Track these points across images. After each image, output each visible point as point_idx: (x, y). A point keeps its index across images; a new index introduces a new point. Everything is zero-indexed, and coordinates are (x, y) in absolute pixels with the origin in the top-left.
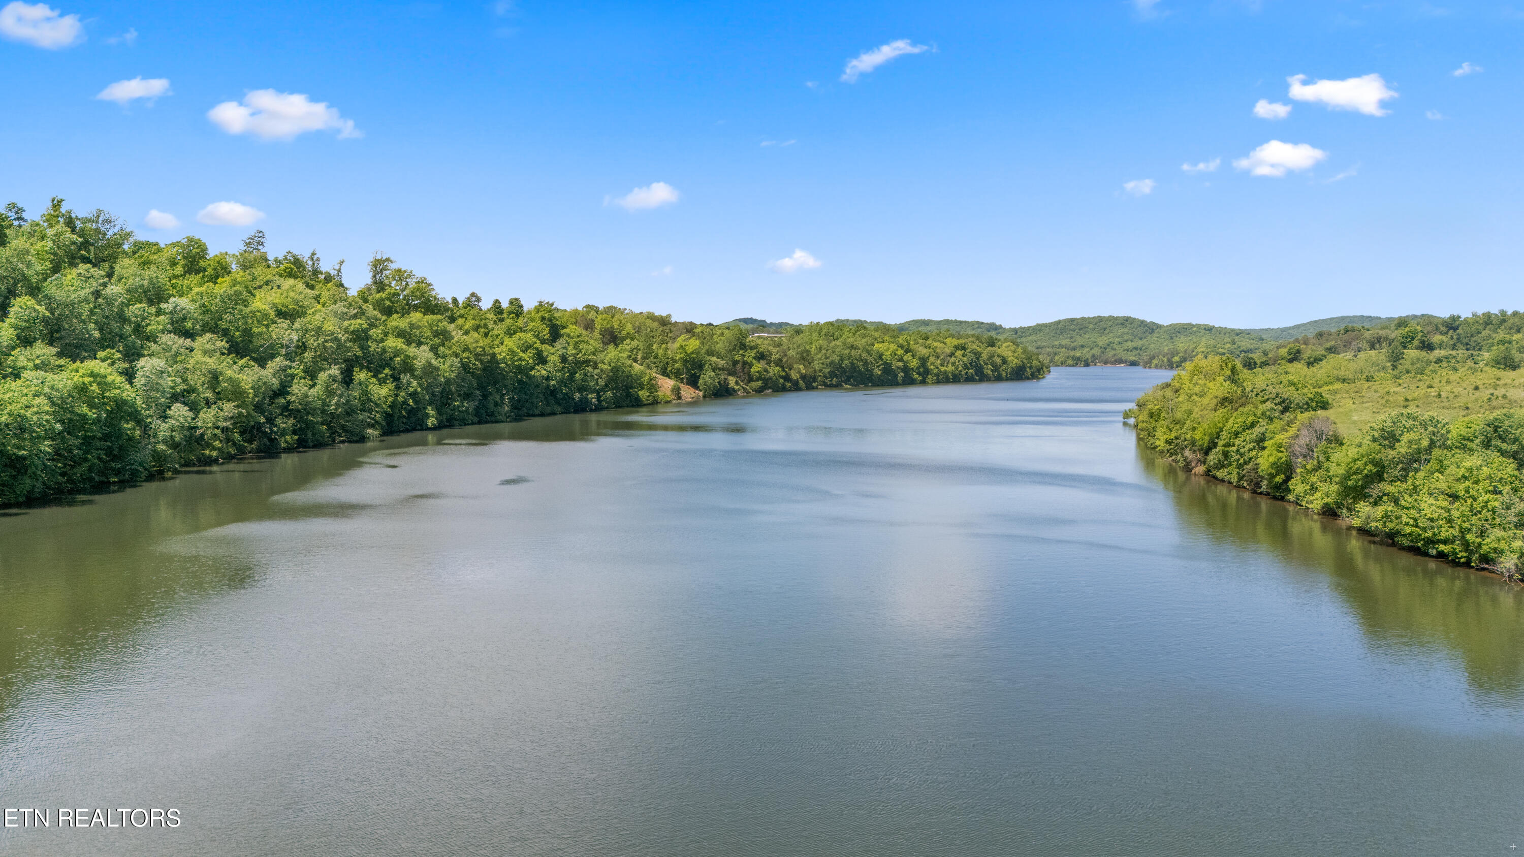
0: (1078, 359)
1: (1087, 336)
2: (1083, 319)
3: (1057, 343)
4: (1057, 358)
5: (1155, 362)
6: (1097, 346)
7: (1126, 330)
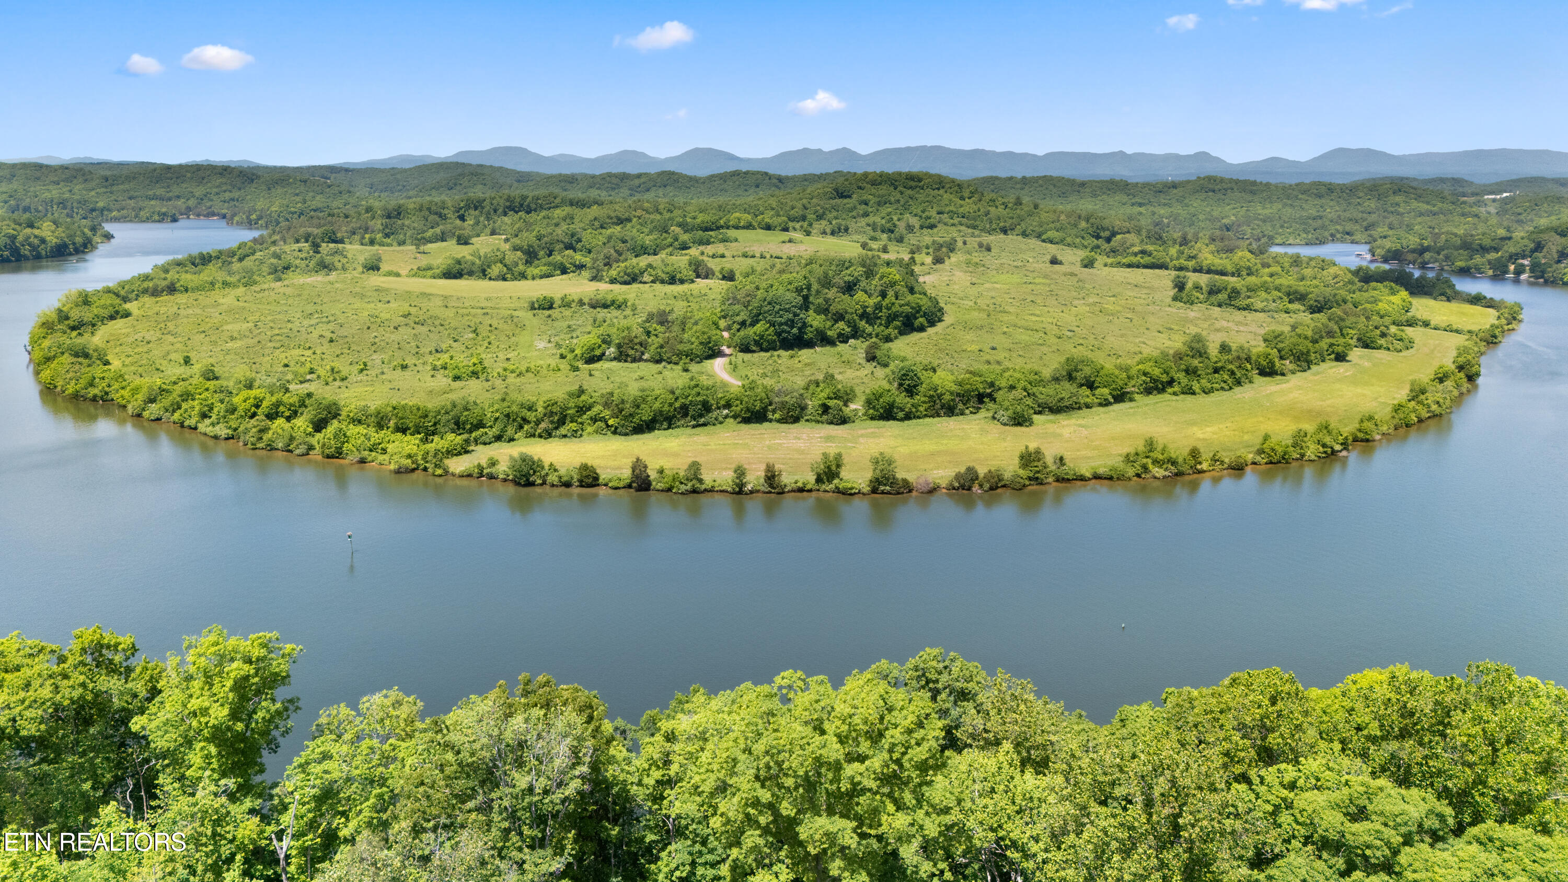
0: (164, 214)
1: (184, 185)
2: (180, 166)
3: (151, 193)
4: (142, 213)
5: (236, 219)
6: (194, 196)
7: (224, 180)
